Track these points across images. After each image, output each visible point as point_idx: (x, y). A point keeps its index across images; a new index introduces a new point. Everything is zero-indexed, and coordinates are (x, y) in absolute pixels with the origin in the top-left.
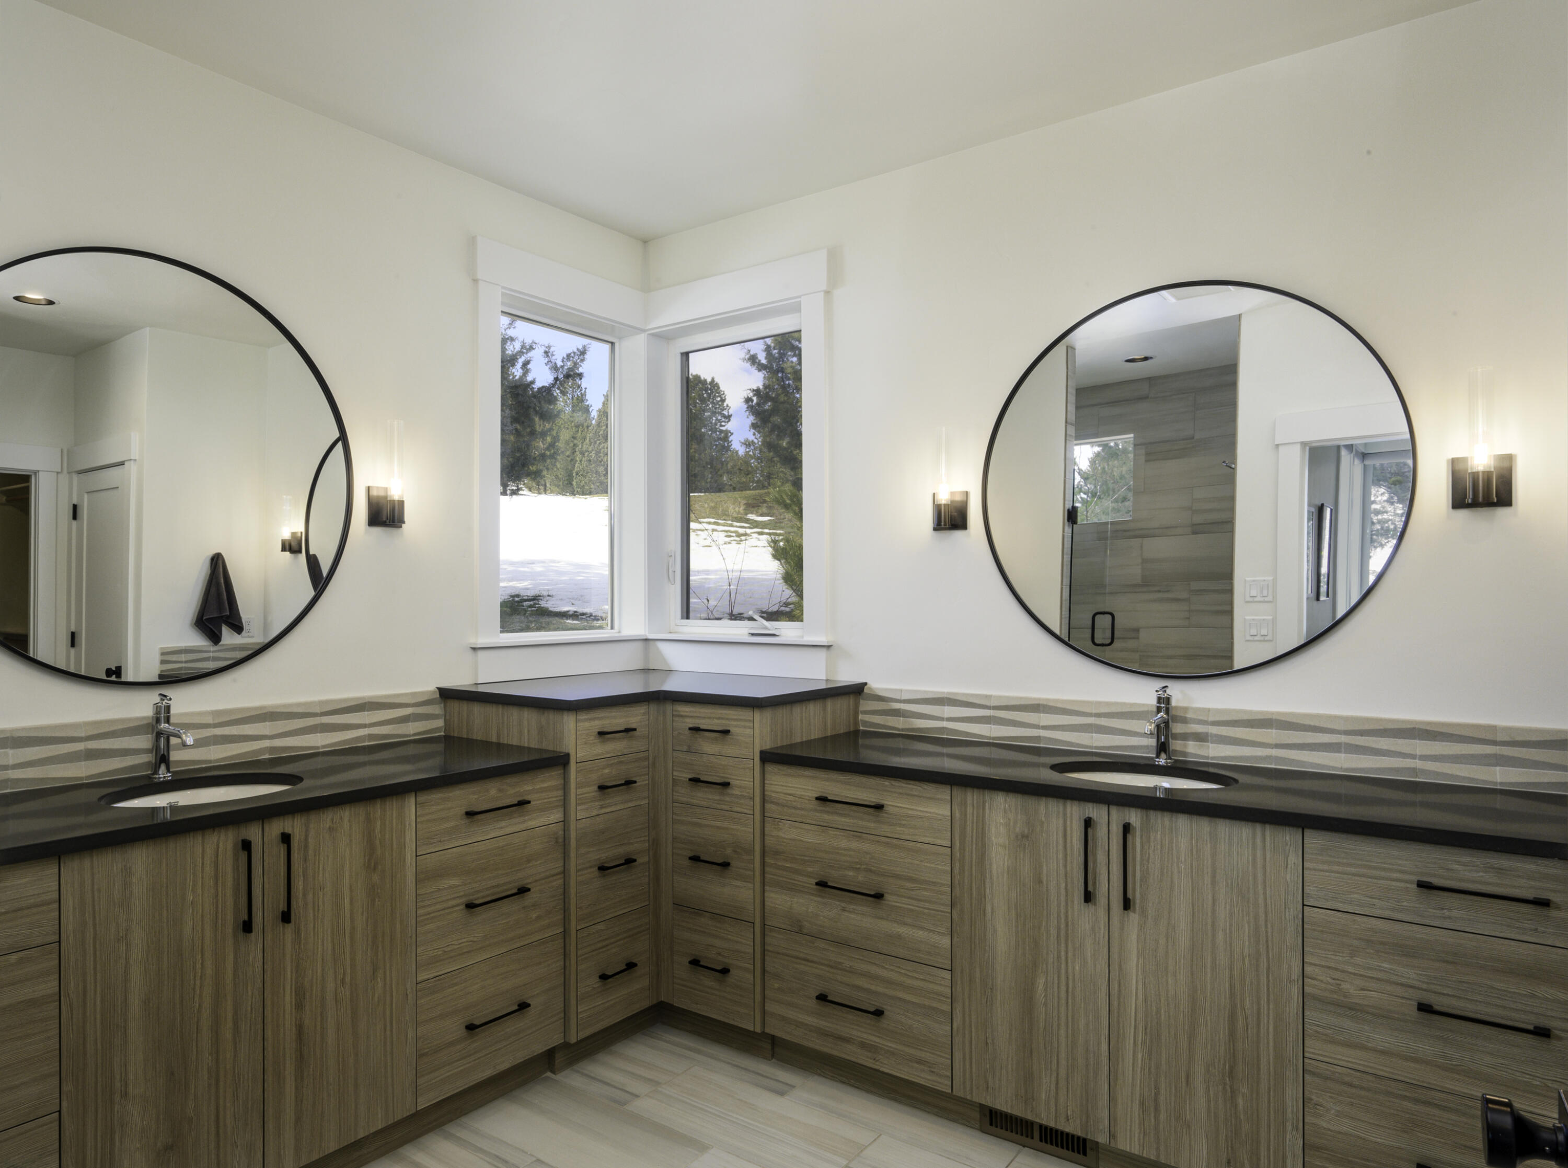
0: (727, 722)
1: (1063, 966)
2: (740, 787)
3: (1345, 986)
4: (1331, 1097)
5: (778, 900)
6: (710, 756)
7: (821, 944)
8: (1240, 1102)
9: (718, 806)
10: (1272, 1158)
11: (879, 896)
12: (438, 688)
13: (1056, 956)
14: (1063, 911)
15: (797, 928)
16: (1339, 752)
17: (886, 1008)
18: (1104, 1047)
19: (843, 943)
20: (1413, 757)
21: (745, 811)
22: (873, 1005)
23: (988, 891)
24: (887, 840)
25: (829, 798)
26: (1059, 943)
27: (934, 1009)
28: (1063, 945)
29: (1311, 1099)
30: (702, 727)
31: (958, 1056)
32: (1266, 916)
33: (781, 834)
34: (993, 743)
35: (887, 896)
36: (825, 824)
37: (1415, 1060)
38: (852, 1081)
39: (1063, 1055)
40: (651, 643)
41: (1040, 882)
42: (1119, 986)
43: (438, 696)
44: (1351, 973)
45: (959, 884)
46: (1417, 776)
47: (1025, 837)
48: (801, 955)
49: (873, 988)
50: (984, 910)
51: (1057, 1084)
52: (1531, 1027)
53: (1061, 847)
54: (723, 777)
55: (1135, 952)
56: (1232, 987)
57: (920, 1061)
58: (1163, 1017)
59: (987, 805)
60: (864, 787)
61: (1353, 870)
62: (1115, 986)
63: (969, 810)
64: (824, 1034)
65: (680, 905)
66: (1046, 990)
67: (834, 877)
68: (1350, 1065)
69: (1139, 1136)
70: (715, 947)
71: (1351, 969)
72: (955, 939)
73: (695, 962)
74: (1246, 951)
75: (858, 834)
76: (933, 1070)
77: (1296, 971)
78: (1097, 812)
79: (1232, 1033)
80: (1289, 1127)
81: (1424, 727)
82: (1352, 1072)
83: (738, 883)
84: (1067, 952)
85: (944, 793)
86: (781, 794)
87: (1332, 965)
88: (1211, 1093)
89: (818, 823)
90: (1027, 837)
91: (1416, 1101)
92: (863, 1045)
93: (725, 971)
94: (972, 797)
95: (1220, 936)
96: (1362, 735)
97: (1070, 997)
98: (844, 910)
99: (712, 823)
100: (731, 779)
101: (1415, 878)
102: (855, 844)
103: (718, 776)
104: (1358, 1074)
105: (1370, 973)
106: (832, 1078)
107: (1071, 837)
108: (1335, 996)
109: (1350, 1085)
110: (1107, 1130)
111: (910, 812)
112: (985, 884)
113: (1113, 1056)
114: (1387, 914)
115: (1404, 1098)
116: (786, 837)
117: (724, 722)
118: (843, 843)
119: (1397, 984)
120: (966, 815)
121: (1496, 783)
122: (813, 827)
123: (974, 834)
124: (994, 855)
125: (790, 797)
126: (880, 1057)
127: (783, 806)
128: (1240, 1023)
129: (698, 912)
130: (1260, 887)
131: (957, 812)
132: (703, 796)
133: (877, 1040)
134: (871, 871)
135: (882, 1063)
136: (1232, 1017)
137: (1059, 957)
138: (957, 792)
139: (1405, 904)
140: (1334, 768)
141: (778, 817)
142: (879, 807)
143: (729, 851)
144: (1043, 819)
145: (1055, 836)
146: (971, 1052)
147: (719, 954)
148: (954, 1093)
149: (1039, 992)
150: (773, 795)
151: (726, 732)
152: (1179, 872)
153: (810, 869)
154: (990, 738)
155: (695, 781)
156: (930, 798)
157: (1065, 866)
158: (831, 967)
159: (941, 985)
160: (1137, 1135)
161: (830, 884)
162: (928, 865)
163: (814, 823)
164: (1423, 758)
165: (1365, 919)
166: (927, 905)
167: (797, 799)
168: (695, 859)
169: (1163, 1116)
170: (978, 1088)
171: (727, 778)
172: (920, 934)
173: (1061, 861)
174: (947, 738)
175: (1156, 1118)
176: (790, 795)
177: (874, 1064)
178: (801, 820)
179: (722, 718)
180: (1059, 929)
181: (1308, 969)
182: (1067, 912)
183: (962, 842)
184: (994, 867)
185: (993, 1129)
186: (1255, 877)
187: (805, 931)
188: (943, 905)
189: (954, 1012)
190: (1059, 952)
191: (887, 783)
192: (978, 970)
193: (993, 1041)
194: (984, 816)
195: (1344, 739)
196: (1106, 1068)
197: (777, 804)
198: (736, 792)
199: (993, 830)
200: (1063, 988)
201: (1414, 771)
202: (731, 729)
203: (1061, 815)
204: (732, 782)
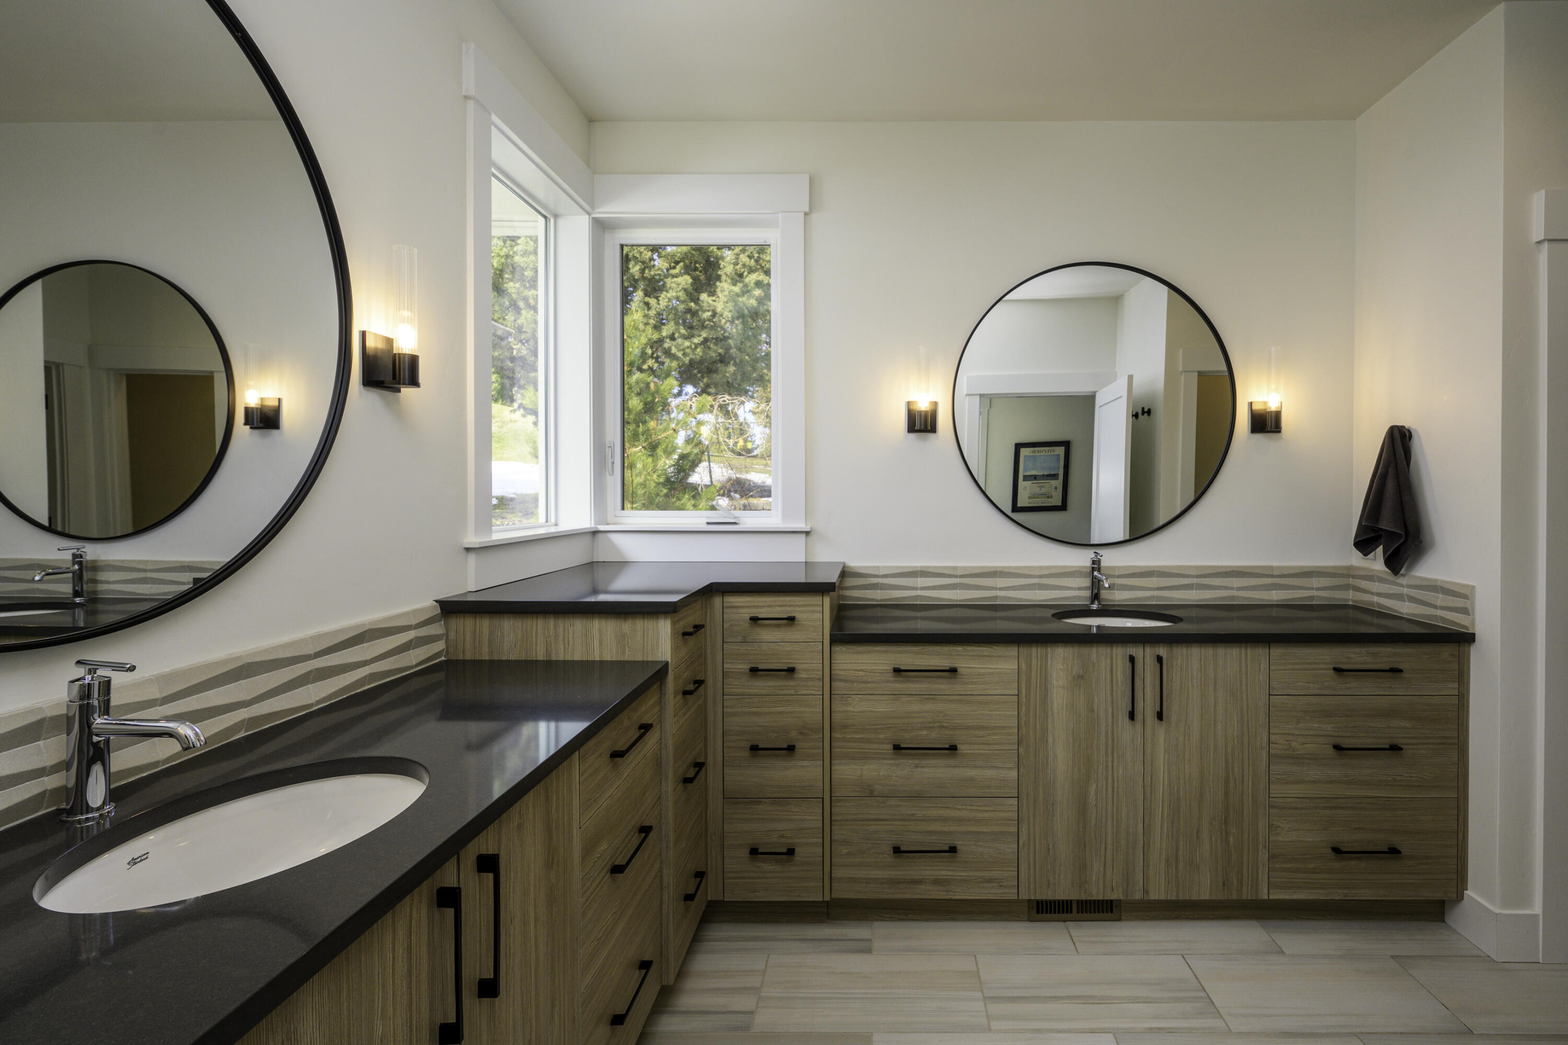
0: (792, 608)
1: (1110, 773)
2: (806, 670)
3: (1293, 744)
4: (1285, 820)
5: (846, 771)
6: (770, 644)
7: (893, 802)
8: (1231, 839)
9: (782, 692)
10: (1250, 873)
11: (953, 748)
12: (436, 601)
13: (1104, 767)
14: (1110, 730)
15: (869, 792)
16: (1192, 589)
17: (958, 843)
18: (1140, 826)
19: (917, 796)
20: (1232, 589)
21: (813, 692)
22: (945, 843)
23: (1050, 726)
24: (960, 697)
25: (902, 668)
26: (1107, 756)
27: (1003, 833)
28: (1110, 756)
29: (1274, 825)
30: (760, 616)
31: (1023, 867)
32: (1248, 707)
33: (850, 709)
34: (960, 605)
35: (959, 746)
36: (897, 693)
37: (1331, 782)
38: (910, 916)
39: (1109, 842)
40: (600, 535)
41: (1093, 710)
42: (1151, 778)
43: (439, 611)
44: (1297, 735)
45: (1025, 725)
46: (1234, 601)
47: (1080, 677)
48: (872, 817)
49: (946, 829)
50: (1047, 741)
51: (1105, 865)
52: (1387, 746)
53: (1108, 680)
54: (786, 663)
55: (1162, 750)
56: (1227, 761)
57: (990, 881)
58: (1182, 794)
59: (1049, 655)
60: (938, 655)
61: (1298, 667)
62: (1148, 779)
63: (1034, 662)
64: (895, 882)
65: (732, 798)
66: (1096, 794)
67: (907, 739)
68: (1296, 796)
69: (1165, 886)
70: (777, 830)
71: (1297, 732)
72: (1022, 770)
73: (754, 852)
74: (1235, 734)
75: (930, 697)
76: (1001, 884)
77: (1266, 740)
78: (1136, 651)
79: (1226, 794)
80: (1261, 847)
81: (1239, 570)
82: (1297, 800)
83: (805, 763)
84: (1113, 762)
85: (1012, 651)
86: (851, 672)
87: (1286, 732)
88: (1213, 839)
89: (891, 693)
90: (1082, 677)
91: (1331, 808)
92: (936, 882)
93: (791, 852)
94: (1035, 652)
95: (1219, 726)
96: (1205, 578)
97: (1115, 796)
98: (917, 766)
99: (773, 710)
100: (796, 663)
101: (1332, 666)
102: (929, 706)
103: (781, 663)
104: (1301, 800)
105: (1307, 733)
106: (891, 919)
107: (1117, 672)
108: (1288, 752)
109: (1296, 808)
110: (1142, 888)
111: (982, 671)
112: (1047, 721)
113: (1147, 831)
114: (1317, 692)
115: (1325, 808)
116: (856, 710)
117: (788, 609)
118: (916, 707)
119: (1323, 736)
120: (1031, 666)
121: (1273, 601)
122: (885, 697)
123: (1039, 681)
124: (1055, 695)
125: (860, 672)
126: (953, 887)
127: (853, 682)
128: (1232, 784)
129: (756, 801)
130: (1244, 687)
131: (1023, 665)
132: (761, 685)
133: (950, 873)
134: (943, 727)
135: (954, 892)
136: (1227, 782)
137: (1107, 767)
138: (1024, 650)
139: (1326, 684)
140: (1190, 600)
141: (847, 693)
142: (953, 670)
143: (794, 734)
144: (1095, 661)
145: (1104, 674)
146: (1035, 860)
147: (783, 836)
148: (1020, 898)
149: (1091, 797)
150: (840, 673)
151: (791, 619)
152: (1193, 686)
153: (881, 736)
154: (957, 601)
155: (754, 671)
156: (999, 656)
157: (1112, 695)
158: (904, 820)
159: (1008, 811)
160: (1163, 885)
161: (902, 746)
162: (998, 713)
163: (887, 693)
164: (1239, 589)
165: (1305, 698)
166: (997, 747)
167: (867, 673)
168: (754, 748)
169: (1181, 866)
170: (1041, 888)
171: (791, 663)
172: (990, 773)
173: (1109, 692)
174: (920, 604)
175: (1177, 868)
176: (860, 671)
177: (947, 895)
178: (872, 692)
179: (785, 606)
180: (1107, 745)
181: (1273, 738)
182: (1113, 730)
183: (1028, 688)
184: (1055, 705)
185: (1040, 915)
186: (1241, 682)
187: (876, 793)
188: (1011, 744)
189: (1020, 833)
190: (1107, 762)
191: (960, 649)
192: (1041, 791)
193: (1053, 845)
194: (1046, 665)
195: (1195, 581)
196: (1142, 842)
197: (845, 681)
198: (803, 675)
199: (1054, 675)
200: (1110, 790)
201: (1232, 598)
202: (797, 615)
203: (1109, 656)
204: (797, 667)
